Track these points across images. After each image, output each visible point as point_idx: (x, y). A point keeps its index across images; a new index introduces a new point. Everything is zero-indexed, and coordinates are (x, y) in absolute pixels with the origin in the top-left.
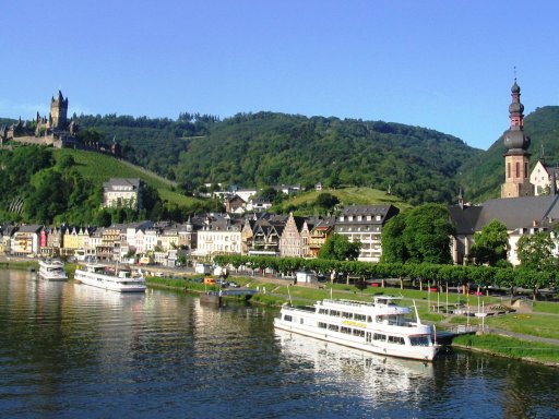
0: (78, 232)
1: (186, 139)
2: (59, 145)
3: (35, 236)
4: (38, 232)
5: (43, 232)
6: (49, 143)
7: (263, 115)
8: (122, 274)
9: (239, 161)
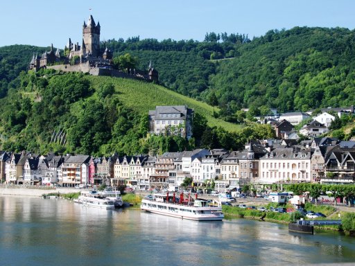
0: (129, 161)
1: (214, 61)
2: (95, 72)
3: (84, 166)
4: (87, 162)
5: (91, 163)
6: (85, 71)
7: (298, 31)
8: (197, 203)
9: (274, 84)
